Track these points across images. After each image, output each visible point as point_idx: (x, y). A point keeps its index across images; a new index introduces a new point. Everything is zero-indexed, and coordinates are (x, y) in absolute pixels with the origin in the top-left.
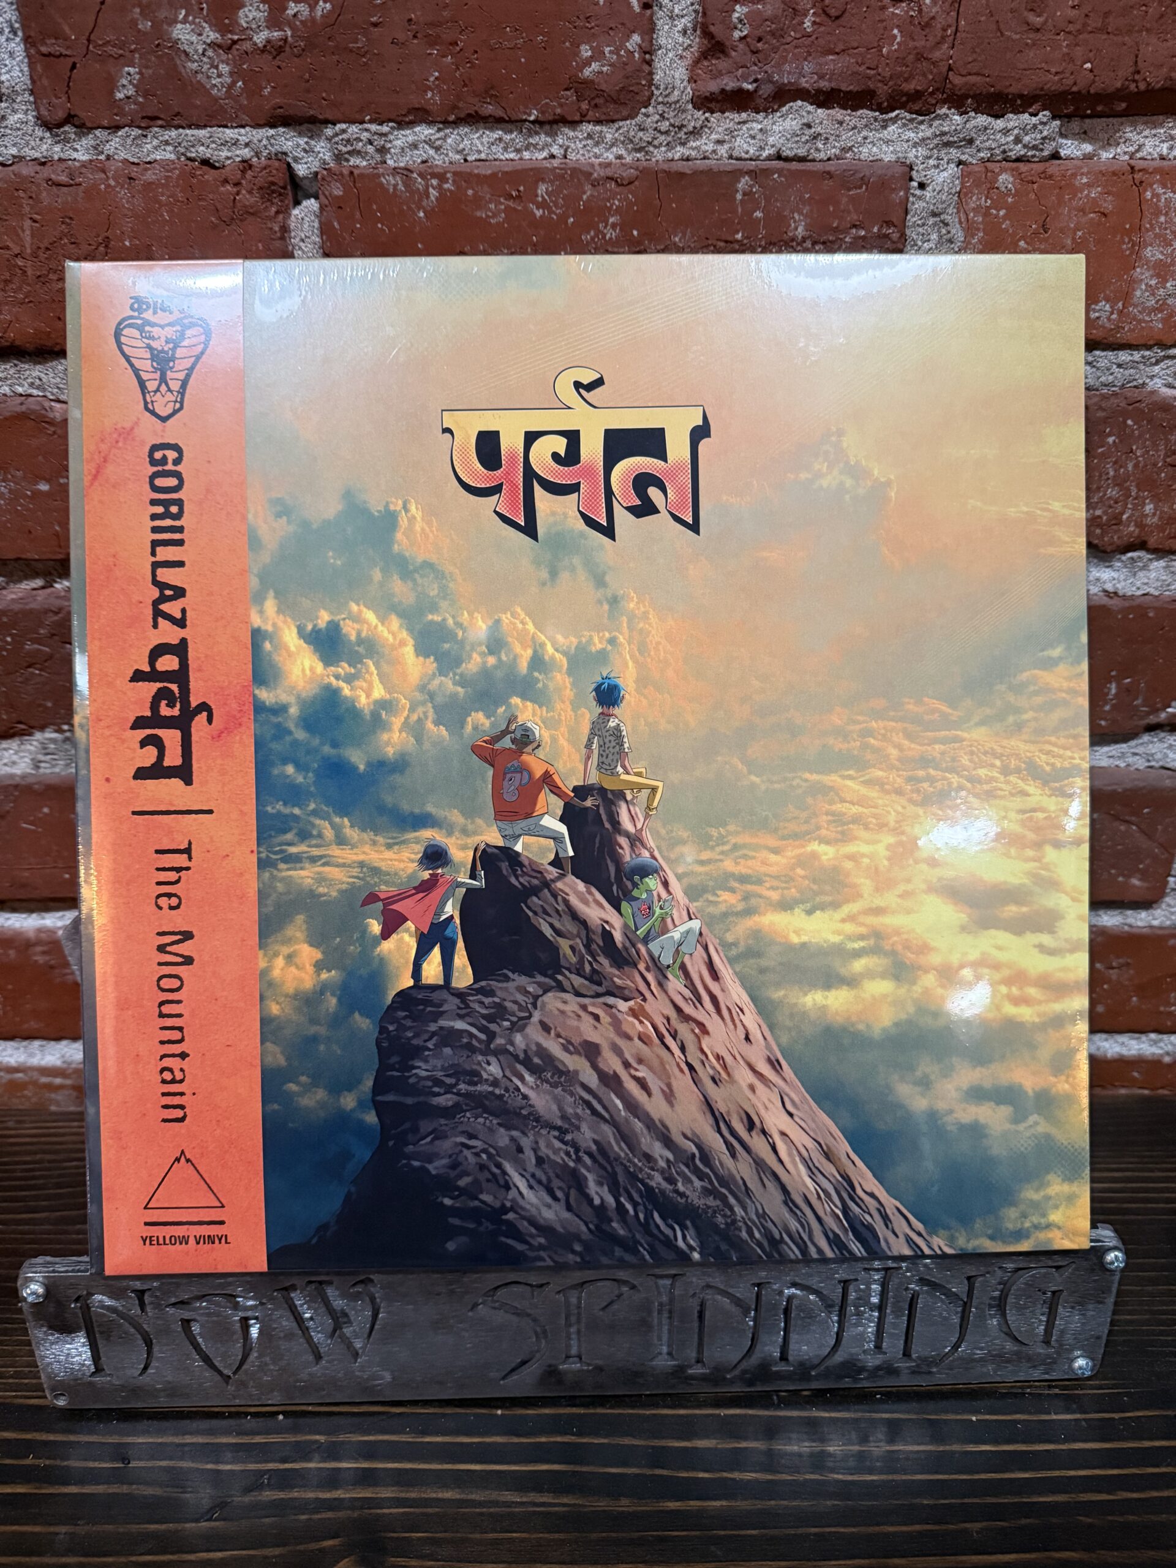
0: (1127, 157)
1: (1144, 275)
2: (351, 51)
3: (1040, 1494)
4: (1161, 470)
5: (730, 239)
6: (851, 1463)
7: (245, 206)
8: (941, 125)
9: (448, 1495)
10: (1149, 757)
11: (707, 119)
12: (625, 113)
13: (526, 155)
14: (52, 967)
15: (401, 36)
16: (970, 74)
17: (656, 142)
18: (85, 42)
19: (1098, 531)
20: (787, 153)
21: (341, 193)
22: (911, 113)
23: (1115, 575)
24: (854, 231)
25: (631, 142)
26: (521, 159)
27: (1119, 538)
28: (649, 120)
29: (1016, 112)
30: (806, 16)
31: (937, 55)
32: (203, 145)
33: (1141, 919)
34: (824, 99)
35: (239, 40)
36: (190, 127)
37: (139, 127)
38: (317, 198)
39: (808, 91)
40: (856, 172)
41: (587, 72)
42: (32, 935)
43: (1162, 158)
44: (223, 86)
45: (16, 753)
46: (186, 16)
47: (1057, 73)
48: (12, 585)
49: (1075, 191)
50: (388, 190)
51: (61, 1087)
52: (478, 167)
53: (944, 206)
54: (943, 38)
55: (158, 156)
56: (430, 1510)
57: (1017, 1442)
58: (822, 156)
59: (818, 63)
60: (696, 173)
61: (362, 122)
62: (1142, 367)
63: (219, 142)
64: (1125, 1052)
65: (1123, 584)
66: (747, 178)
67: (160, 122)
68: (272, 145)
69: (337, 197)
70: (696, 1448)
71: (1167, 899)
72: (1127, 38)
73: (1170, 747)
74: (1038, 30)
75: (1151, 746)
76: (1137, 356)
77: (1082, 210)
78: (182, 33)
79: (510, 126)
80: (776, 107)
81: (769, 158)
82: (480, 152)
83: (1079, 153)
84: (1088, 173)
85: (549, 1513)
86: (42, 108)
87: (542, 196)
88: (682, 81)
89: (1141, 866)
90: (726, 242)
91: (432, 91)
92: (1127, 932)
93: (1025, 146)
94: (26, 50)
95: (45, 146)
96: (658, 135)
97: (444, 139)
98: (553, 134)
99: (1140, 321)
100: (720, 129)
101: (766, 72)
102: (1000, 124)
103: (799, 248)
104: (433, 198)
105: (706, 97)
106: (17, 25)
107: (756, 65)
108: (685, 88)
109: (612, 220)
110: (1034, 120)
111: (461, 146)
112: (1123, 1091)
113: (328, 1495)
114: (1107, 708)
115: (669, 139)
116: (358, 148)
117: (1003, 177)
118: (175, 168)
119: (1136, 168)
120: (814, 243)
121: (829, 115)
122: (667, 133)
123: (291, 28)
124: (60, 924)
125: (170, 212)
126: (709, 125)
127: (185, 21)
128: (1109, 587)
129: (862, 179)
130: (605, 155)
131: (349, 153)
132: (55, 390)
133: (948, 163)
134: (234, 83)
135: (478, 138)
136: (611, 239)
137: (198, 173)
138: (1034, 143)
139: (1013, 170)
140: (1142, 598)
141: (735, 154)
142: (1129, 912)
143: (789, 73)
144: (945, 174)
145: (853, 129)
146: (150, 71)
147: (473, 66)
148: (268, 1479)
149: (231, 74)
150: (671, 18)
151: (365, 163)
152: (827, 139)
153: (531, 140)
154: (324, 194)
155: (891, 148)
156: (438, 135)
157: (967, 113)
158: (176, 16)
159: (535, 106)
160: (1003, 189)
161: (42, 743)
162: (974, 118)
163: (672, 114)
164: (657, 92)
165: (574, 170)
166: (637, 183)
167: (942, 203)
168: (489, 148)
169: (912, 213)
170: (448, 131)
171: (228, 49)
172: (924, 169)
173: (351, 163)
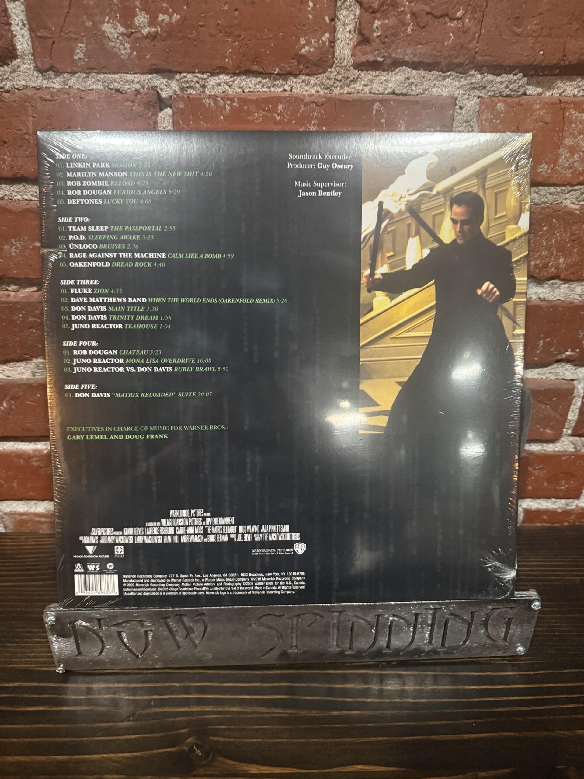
0: (558, 95)
1: (564, 152)
2: (189, 38)
3: (498, 708)
4: (568, 243)
6: (415, 694)
7: (137, 112)
8: (471, 79)
9: (235, 709)
10: (557, 374)
11: (360, 74)
12: (321, 71)
13: (273, 89)
14: (41, 468)
15: (213, 32)
16: (485, 55)
18: (59, 31)
19: (537, 271)
20: (399, 92)
21: (183, 107)
22: (457, 73)
23: (544, 290)
24: (428, 129)
25: (323, 84)
26: (270, 91)
27: (547, 274)
28: (332, 74)
29: (507, 73)
30: (409, 25)
31: (471, 46)
32: (117, 82)
33: (550, 448)
34: (415, 66)
35: (135, 32)
36: (110, 73)
37: (86, 73)
38: (171, 107)
39: (408, 62)
40: (430, 101)
41: (303, 51)
42: (31, 452)
43: (575, 96)
44: (126, 54)
45: (24, 368)
46: (109, 19)
47: (526, 56)
48: (22, 290)
49: (533, 111)
50: (205, 106)
51: (45, 522)
52: (249, 95)
53: (471, 117)
54: (474, 38)
55: (94, 87)
56: (228, 716)
57: (488, 685)
58: (414, 93)
59: (414, 49)
60: (354, 101)
61: (194, 73)
62: (561, 194)
63: (124, 81)
64: (540, 507)
65: (548, 295)
66: (378, 103)
67: (96, 71)
68: (150, 83)
69: (181, 109)
70: (345, 688)
71: (562, 439)
72: (561, 40)
73: (567, 370)
74: (518, 35)
75: (557, 369)
76: (559, 189)
77: (536, 121)
78: (107, 28)
79: (265, 76)
80: (393, 69)
81: (389, 94)
82: (250, 88)
83: (535, 93)
84: (539, 103)
85: (280, 717)
86: (38, 63)
87: (280, 110)
88: (348, 56)
89: (551, 424)
91: (228, 59)
92: (543, 454)
94: (30, 34)
95: (39, 81)
96: (336, 82)
97: (233, 81)
98: (285, 80)
99: (561, 174)
100: (366, 79)
101: (389, 53)
102: (499, 79)
104: (228, 110)
105: (360, 64)
106: (26, 22)
107: (384, 49)
108: (350, 59)
109: (313, 122)
110: (515, 78)
111: (242, 85)
112: (539, 524)
113: (181, 710)
114: (538, 352)
115: (342, 83)
116: (192, 85)
117: (499, 105)
118: (103, 93)
119: (562, 101)
121: (418, 73)
122: (341, 81)
123: (161, 27)
124: (44, 447)
125: (100, 114)
126: (361, 77)
127: (108, 22)
128: (541, 296)
129: (433, 104)
130: (310, 90)
131: (188, 87)
133: (474, 97)
134: (132, 53)
135: (250, 81)
136: (312, 131)
137: (114, 96)
138: (515, 88)
139: (504, 101)
140: (556, 302)
141: (372, 91)
142: (545, 445)
143: (400, 53)
144: (472, 102)
145: (429, 80)
146: (91, 46)
147: (248, 47)
148: (154, 703)
149: (131, 48)
150: (344, 25)
151: (195, 92)
153: (276, 83)
154: (175, 106)
155: (447, 90)
156: (230, 80)
157: (483, 74)
158: (104, 20)
159: (277, 67)
160: (499, 110)
161: (36, 364)
162: (487, 76)
163: (343, 72)
164: (336, 61)
165: (296, 98)
166: (326, 105)
167: (470, 116)
168: (255, 86)
169: (456, 121)
170: (235, 78)
171: (129, 36)
172: (462, 100)
173: (188, 92)
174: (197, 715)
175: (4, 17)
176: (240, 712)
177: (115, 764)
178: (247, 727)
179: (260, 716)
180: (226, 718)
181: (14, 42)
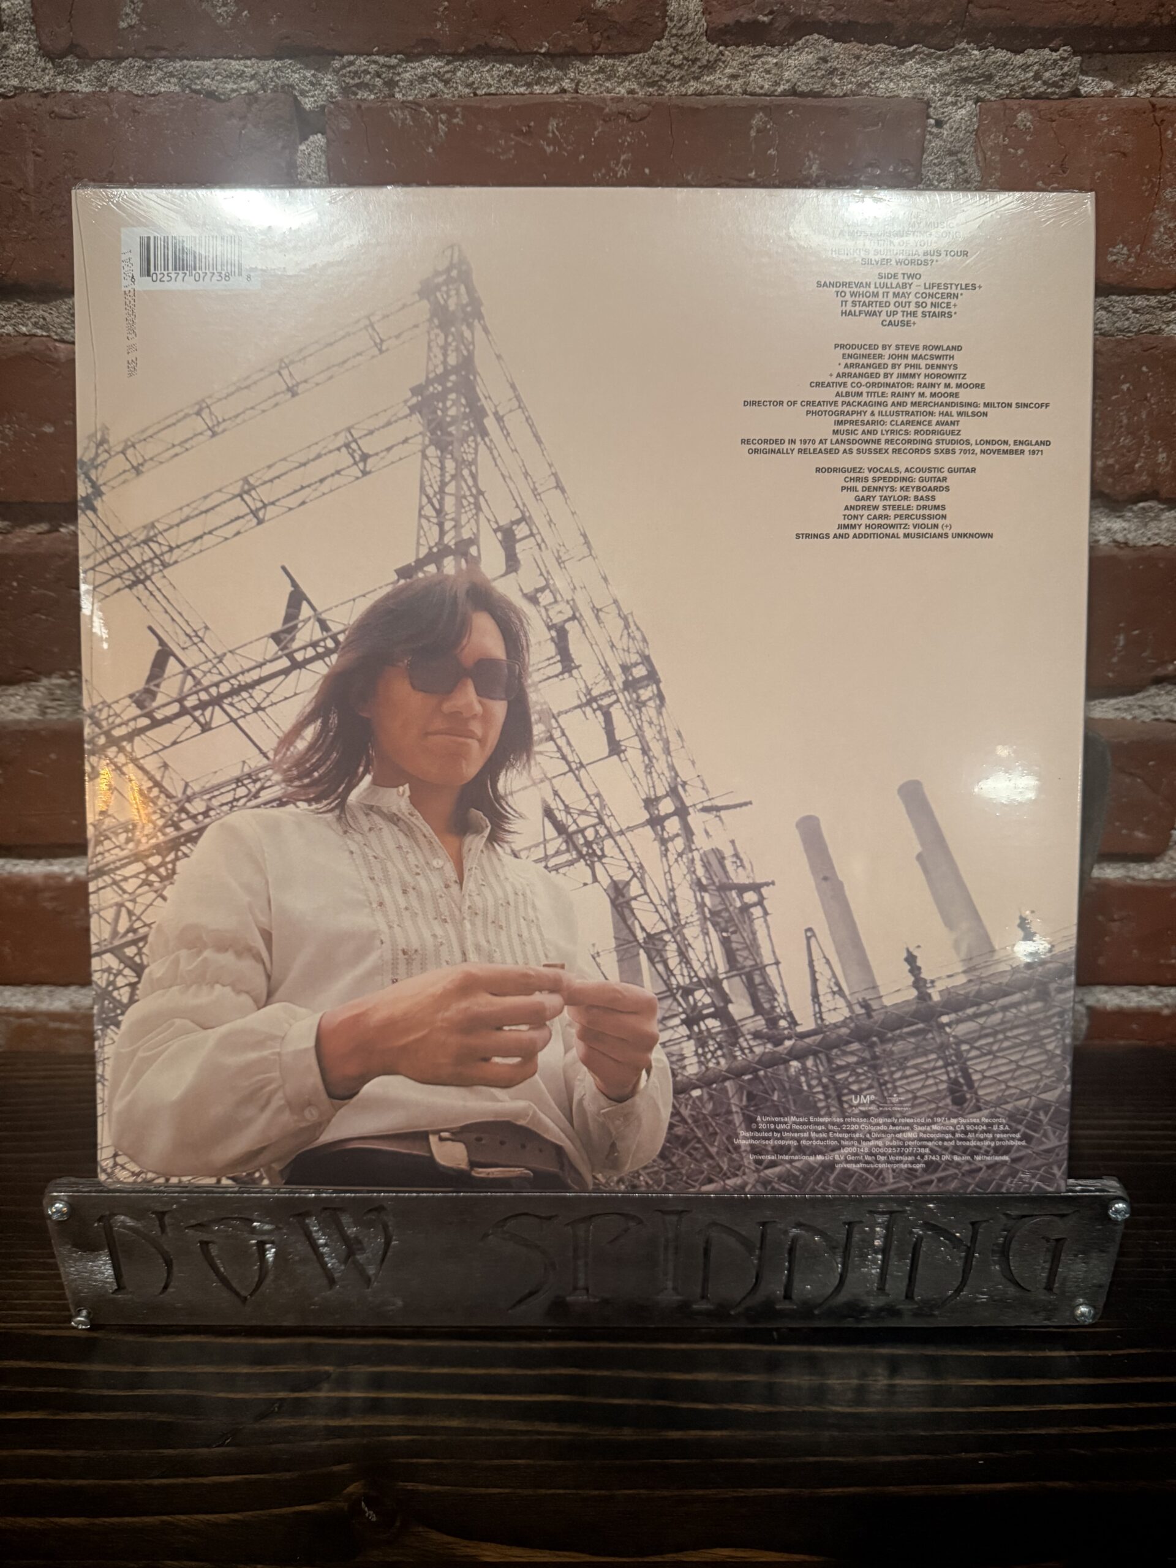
0: (1148, 95)
1: (1163, 218)
3: (1033, 1427)
5: (743, 177)
6: (850, 1395)
7: (252, 141)
8: (959, 60)
10: (1155, 710)
13: (537, 89)
14: (60, 914)
16: (991, 7)
17: (669, 77)
19: (1110, 480)
20: (804, 89)
21: (348, 128)
22: (929, 47)
23: (1125, 525)
24: (869, 170)
25: (644, 76)
26: (531, 93)
27: (1130, 487)
28: (663, 53)
29: (1036, 48)
32: (208, 77)
33: (1144, 873)
34: (840, 32)
36: (195, 59)
37: (144, 59)
38: (323, 132)
39: (824, 23)
40: (872, 108)
41: (600, 3)
42: (40, 881)
44: (228, 16)
45: (23, 698)
47: (1079, 6)
48: (17, 530)
49: (1095, 129)
50: (396, 124)
51: (69, 1032)
52: (488, 101)
53: (962, 144)
55: (162, 88)
56: (437, 1438)
57: (1010, 1377)
58: (838, 91)
60: (710, 108)
61: (369, 55)
62: (1158, 312)
63: (224, 74)
64: (1124, 1004)
65: (1134, 534)
66: (761, 114)
67: (164, 53)
68: (279, 77)
69: (345, 132)
70: (696, 1381)
71: (1171, 853)
75: (1158, 698)
76: (1153, 301)
77: (1102, 149)
79: (520, 59)
80: (792, 40)
81: (784, 94)
82: (489, 86)
83: (1099, 91)
84: (1109, 111)
85: (551, 1442)
86: (44, 38)
87: (553, 132)
88: (697, 12)
90: (740, 180)
91: (442, 22)
92: (1130, 885)
93: (1045, 83)
95: (47, 78)
96: (671, 69)
97: (454, 72)
98: (564, 68)
99: (1157, 265)
100: (735, 63)
101: (782, 4)
102: (1019, 59)
103: (815, 183)
104: (442, 134)
105: (720, 29)
108: (700, 20)
109: (623, 158)
110: (1055, 55)
111: (471, 79)
112: (1122, 1042)
113: (337, 1423)
114: (1115, 660)
115: (683, 73)
116: (366, 81)
117: (1021, 115)
118: (179, 101)
119: (1158, 106)
121: (845, 49)
122: (680, 67)
124: (67, 870)
125: (175, 146)
126: (723, 58)
128: (1120, 537)
129: (878, 115)
130: (617, 89)
131: (357, 85)
132: (59, 330)
133: (966, 100)
134: (239, 12)
135: (488, 71)
136: (622, 176)
137: (203, 105)
138: (1054, 79)
139: (1031, 107)
140: (1152, 550)
141: (749, 89)
142: (1132, 865)
143: (806, 4)
144: (963, 111)
145: (870, 63)
148: (279, 1408)
149: (237, 2)
151: (372, 97)
153: (542, 74)
154: (331, 128)
155: (909, 84)
156: (447, 68)
157: (986, 48)
159: (546, 38)
160: (1022, 127)
161: (49, 689)
162: (994, 53)
163: (686, 47)
164: (670, 24)
165: (586, 105)
166: (649, 118)
167: (960, 141)
168: (499, 81)
169: (928, 152)
170: (457, 63)
172: (943, 106)
173: (359, 97)
174: (370, 1435)
176: (464, 1429)
177: (187, 1538)
178: (477, 1462)
179: (509, 1438)
180: (433, 1442)
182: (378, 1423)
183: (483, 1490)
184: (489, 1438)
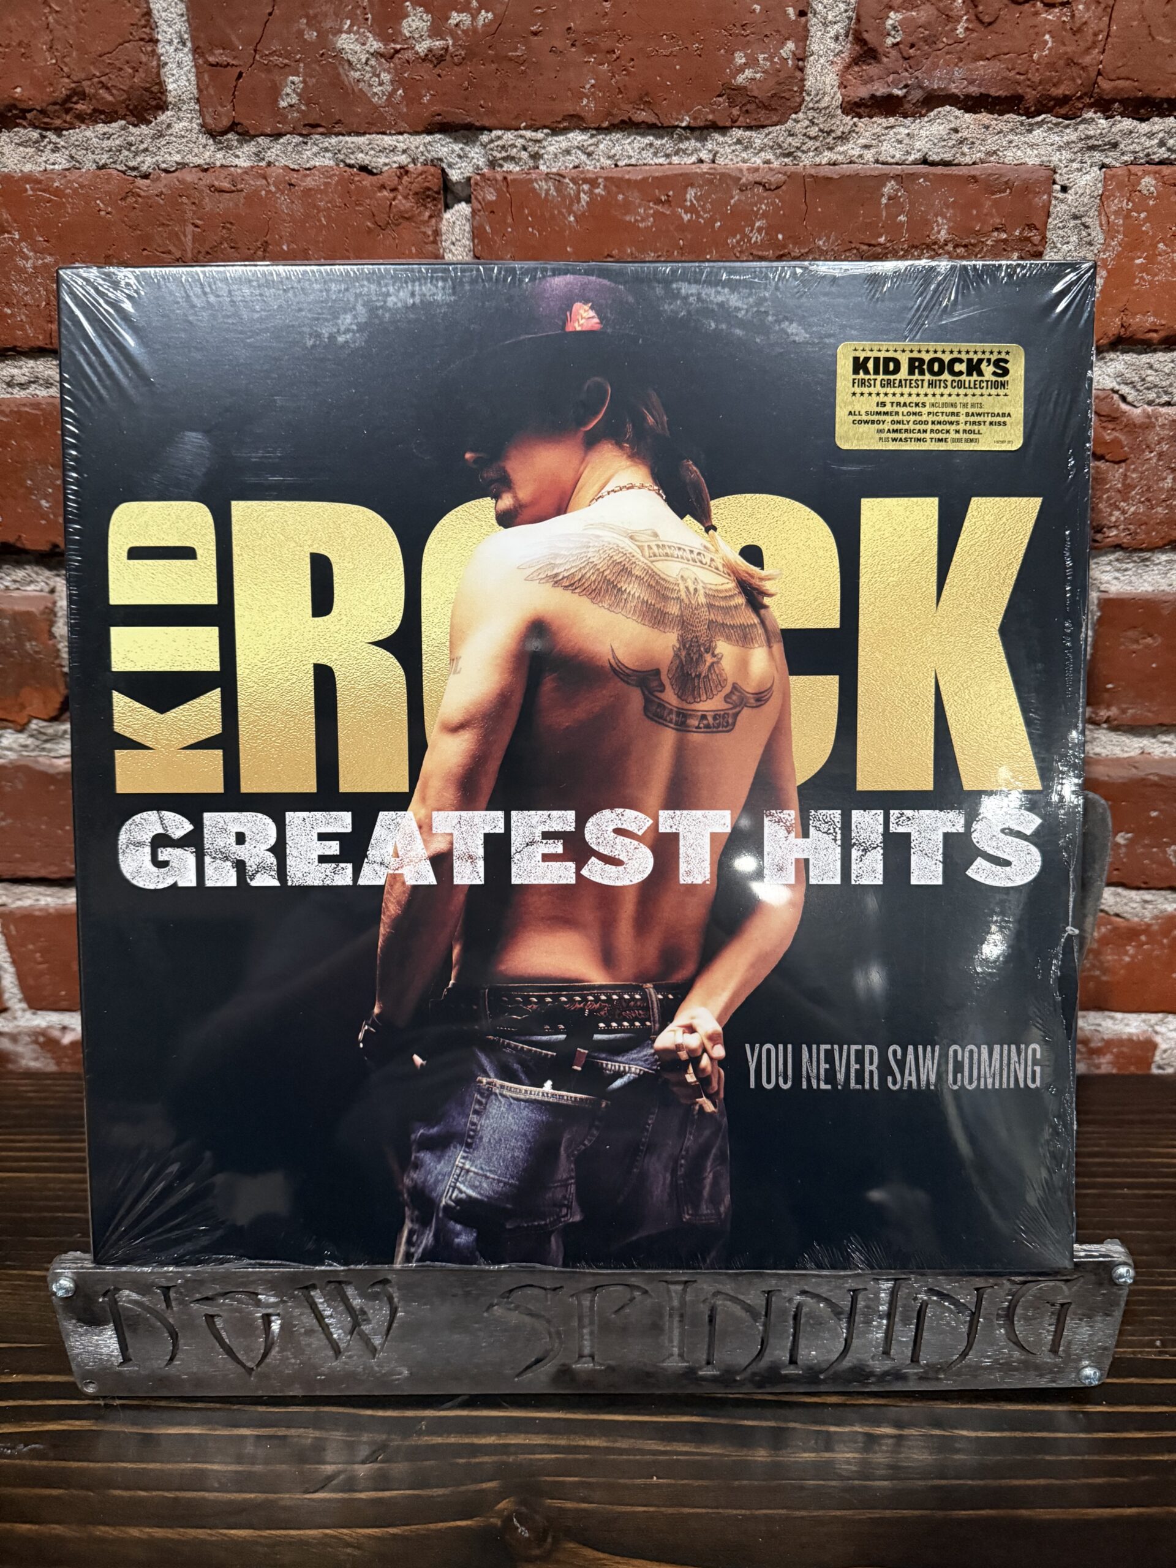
2: (510, 59)
3: (1155, 1453)
5: (873, 242)
7: (401, 212)
8: (1087, 129)
9: (595, 1443)
12: (775, 119)
13: (675, 160)
15: (558, 44)
16: (1119, 79)
17: (804, 148)
18: (252, 52)
20: (937, 158)
21: (494, 198)
22: (1057, 117)
24: (996, 234)
26: (670, 164)
28: (799, 125)
29: (1162, 115)
30: (959, 22)
31: (1087, 60)
32: (362, 151)
34: (972, 104)
35: (401, 49)
36: (349, 134)
37: (301, 135)
38: (468, 201)
39: (957, 97)
40: (1001, 175)
41: (740, 79)
44: (383, 94)
46: (351, 25)
50: (539, 195)
52: (628, 172)
53: (1086, 209)
54: (1094, 43)
55: (317, 162)
57: (1132, 1404)
58: (968, 160)
59: (969, 70)
60: (844, 178)
61: (517, 129)
63: (378, 149)
67: (321, 130)
68: (429, 152)
69: (491, 203)
78: (346, 42)
79: (661, 132)
80: (923, 112)
81: (914, 163)
82: (630, 157)
86: (207, 117)
87: (691, 201)
88: (833, 86)
90: (870, 245)
91: (587, 98)
93: (1169, 150)
94: (194, 59)
95: (207, 153)
96: (807, 140)
97: (597, 145)
98: (703, 139)
100: (867, 134)
101: (917, 78)
102: (1144, 127)
103: (941, 251)
104: (583, 203)
105: (855, 103)
106: (186, 36)
107: (907, 71)
108: (835, 93)
109: (758, 224)
111: (613, 152)
113: (483, 1441)
115: (818, 144)
116: (512, 154)
117: (1145, 180)
120: (956, 246)
121: (975, 119)
122: (815, 138)
123: (453, 38)
125: (328, 218)
126: (857, 130)
127: (349, 32)
129: (1006, 182)
130: (753, 160)
131: (505, 159)
133: (1091, 166)
134: (394, 91)
135: (629, 144)
136: (756, 242)
137: (356, 179)
139: (1156, 173)
141: (882, 158)
143: (940, 79)
144: (1088, 177)
145: (999, 133)
146: (314, 80)
147: (629, 74)
148: (426, 1425)
149: (392, 82)
150: (824, 24)
151: (518, 169)
152: (973, 143)
153: (681, 146)
154: (476, 198)
155: (1036, 152)
156: (591, 141)
157: (1113, 117)
158: (342, 24)
159: (687, 112)
160: (1145, 192)
162: (1120, 122)
163: (821, 120)
164: (807, 98)
165: (723, 175)
166: (784, 188)
167: (1084, 206)
168: (640, 153)
169: (1053, 216)
170: (600, 137)
171: (390, 58)
172: (1068, 173)
173: (505, 169)
174: (515, 1453)
175: (145, 27)
176: (607, 1448)
177: (349, 1550)
178: (622, 1481)
179: (648, 1457)
180: (579, 1460)
181: (163, 78)
182: (521, 1441)
183: (628, 1509)
184: (631, 1457)
